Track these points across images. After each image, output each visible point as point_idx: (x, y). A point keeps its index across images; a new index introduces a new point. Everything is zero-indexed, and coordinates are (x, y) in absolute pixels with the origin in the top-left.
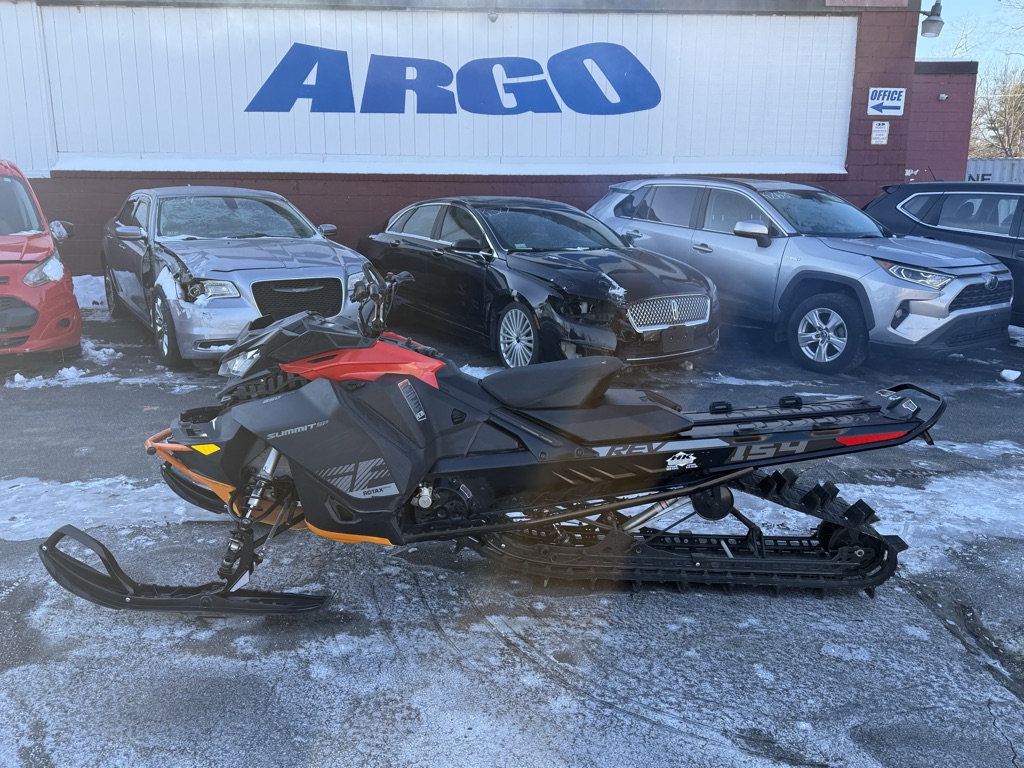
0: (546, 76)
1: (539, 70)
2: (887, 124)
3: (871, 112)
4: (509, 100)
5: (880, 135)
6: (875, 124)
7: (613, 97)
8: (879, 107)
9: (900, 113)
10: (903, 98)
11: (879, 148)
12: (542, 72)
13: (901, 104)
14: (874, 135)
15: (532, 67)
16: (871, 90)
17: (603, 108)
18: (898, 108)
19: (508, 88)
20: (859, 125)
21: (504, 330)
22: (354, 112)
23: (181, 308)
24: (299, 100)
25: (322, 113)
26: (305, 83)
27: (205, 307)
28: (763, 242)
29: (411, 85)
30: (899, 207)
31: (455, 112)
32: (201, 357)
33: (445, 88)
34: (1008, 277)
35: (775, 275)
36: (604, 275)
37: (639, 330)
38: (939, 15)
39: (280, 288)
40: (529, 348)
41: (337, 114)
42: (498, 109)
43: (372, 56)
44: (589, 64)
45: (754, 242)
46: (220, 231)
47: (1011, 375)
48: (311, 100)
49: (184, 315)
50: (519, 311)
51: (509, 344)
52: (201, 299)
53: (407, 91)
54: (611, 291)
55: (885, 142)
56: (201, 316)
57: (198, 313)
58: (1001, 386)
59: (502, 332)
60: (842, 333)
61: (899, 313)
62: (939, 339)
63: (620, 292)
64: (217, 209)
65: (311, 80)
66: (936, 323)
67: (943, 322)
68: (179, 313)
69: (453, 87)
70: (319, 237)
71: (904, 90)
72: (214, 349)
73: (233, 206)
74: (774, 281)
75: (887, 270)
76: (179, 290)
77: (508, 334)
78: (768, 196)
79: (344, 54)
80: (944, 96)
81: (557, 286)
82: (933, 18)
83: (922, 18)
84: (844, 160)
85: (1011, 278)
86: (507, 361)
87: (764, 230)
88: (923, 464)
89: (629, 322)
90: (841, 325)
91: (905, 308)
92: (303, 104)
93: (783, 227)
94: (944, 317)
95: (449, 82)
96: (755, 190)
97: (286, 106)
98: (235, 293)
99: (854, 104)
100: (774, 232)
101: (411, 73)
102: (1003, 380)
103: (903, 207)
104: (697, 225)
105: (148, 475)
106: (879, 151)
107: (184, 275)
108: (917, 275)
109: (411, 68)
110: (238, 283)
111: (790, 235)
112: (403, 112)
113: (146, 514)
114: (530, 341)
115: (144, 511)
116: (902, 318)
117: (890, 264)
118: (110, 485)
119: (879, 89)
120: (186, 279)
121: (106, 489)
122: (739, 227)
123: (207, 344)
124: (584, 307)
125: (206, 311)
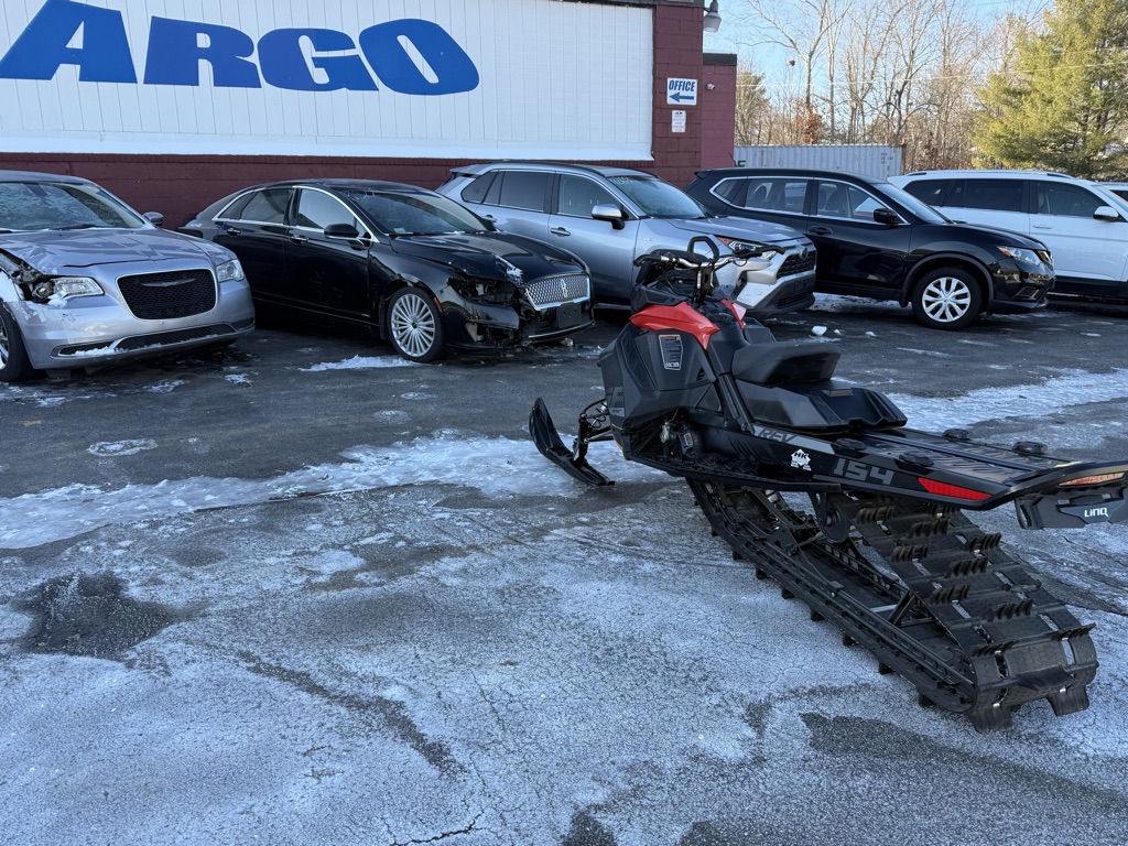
0: (358, 51)
1: (350, 45)
2: (684, 112)
3: (670, 101)
4: (320, 76)
5: (679, 123)
6: (674, 112)
7: (432, 77)
8: (676, 97)
9: (693, 103)
10: (695, 88)
11: (678, 136)
12: (354, 47)
13: (694, 94)
14: (674, 123)
15: (342, 41)
16: (669, 80)
17: (423, 88)
18: (692, 98)
19: (318, 62)
20: (661, 113)
21: (396, 316)
22: (136, 82)
23: (30, 311)
24: (61, 65)
25: (95, 83)
26: (69, 46)
27: (64, 308)
28: (617, 224)
29: (205, 54)
30: (711, 191)
31: (258, 85)
32: (64, 365)
33: (245, 59)
34: (812, 248)
36: (498, 257)
37: (538, 308)
38: (716, 12)
39: (149, 282)
40: (430, 333)
41: (115, 84)
42: (307, 84)
43: (153, 18)
44: (403, 40)
45: (610, 224)
46: (37, 223)
47: (820, 330)
48: (78, 67)
49: (35, 319)
50: (414, 297)
51: (402, 331)
52: (55, 299)
53: (200, 61)
54: (509, 272)
55: (683, 130)
56: (61, 317)
57: (55, 316)
58: (815, 340)
59: (393, 319)
61: (740, 282)
62: (770, 304)
63: (517, 272)
64: (22, 196)
65: (77, 41)
66: (767, 290)
67: (773, 287)
68: (27, 318)
69: (254, 59)
70: (149, 226)
71: (695, 81)
72: (80, 354)
73: (41, 193)
75: (727, 245)
76: (20, 292)
77: (400, 320)
78: (614, 181)
79: (116, 16)
80: (711, 86)
81: (456, 269)
82: (713, 14)
83: (705, 13)
84: (649, 147)
85: (814, 249)
86: (403, 348)
87: (617, 213)
89: (528, 301)
91: (744, 278)
92: (68, 72)
93: (635, 211)
94: (773, 284)
95: (250, 52)
96: (603, 176)
97: (47, 73)
98: (96, 290)
99: (655, 92)
100: (626, 216)
101: (203, 41)
102: (814, 335)
103: (715, 190)
104: (552, 209)
105: (106, 479)
106: (679, 138)
107: (26, 273)
109: (203, 35)
110: (99, 279)
111: (641, 218)
112: (197, 84)
113: (145, 510)
114: (428, 326)
115: (140, 508)
116: (742, 286)
117: (729, 241)
118: (70, 493)
119: (675, 80)
120: (28, 277)
121: (71, 497)
122: (596, 211)
123: (70, 349)
124: (480, 289)
125: (66, 311)
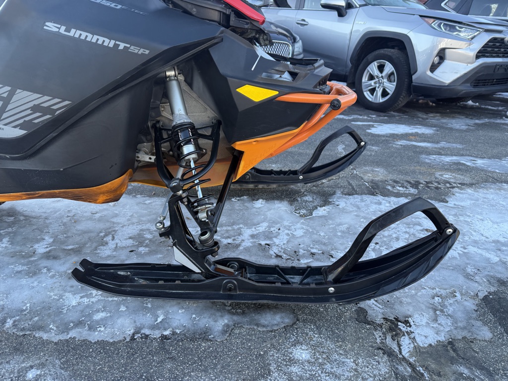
28: (341, 12)
35: (348, 38)
45: (335, 13)
60: (393, 79)
61: (437, 60)
62: (466, 82)
66: (465, 69)
67: (471, 67)
74: (348, 42)
75: (430, 25)
87: (343, 3)
88: (447, 176)
90: (392, 73)
91: (442, 55)
94: (472, 63)
100: (349, 5)
103: (445, 4)
104: (300, 6)
108: (453, 28)
111: (361, 6)
116: (439, 63)
117: (432, 20)
